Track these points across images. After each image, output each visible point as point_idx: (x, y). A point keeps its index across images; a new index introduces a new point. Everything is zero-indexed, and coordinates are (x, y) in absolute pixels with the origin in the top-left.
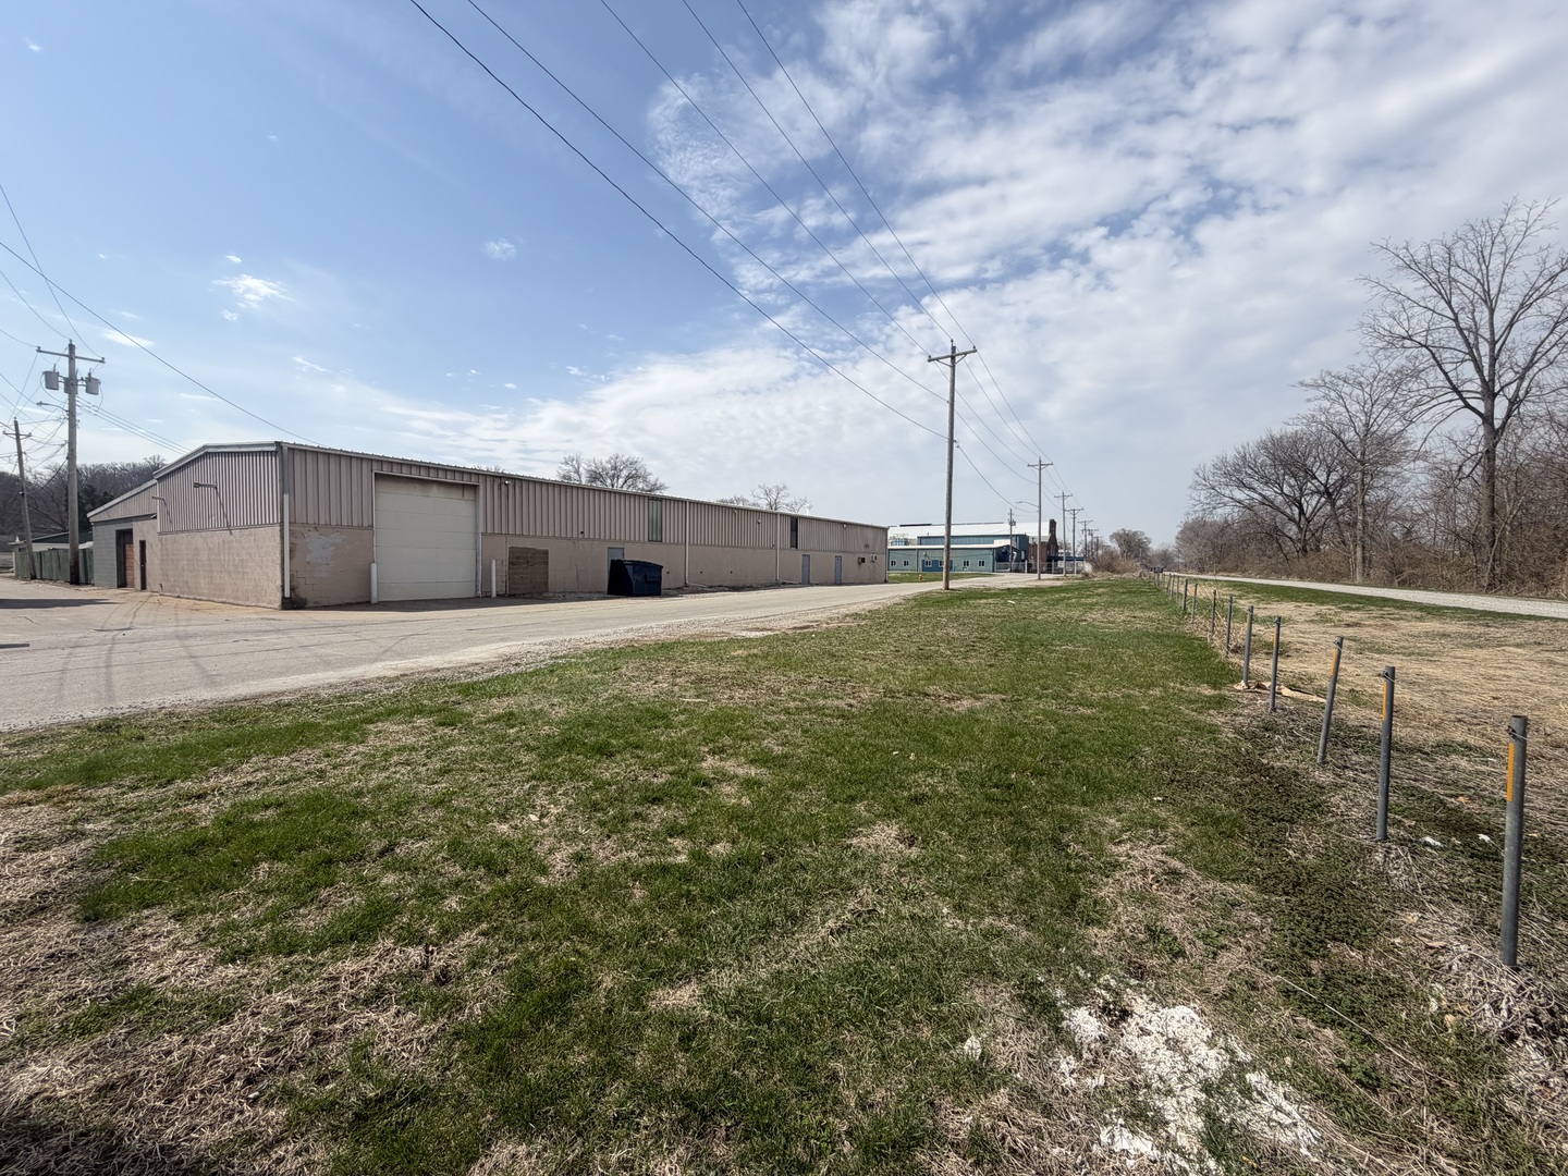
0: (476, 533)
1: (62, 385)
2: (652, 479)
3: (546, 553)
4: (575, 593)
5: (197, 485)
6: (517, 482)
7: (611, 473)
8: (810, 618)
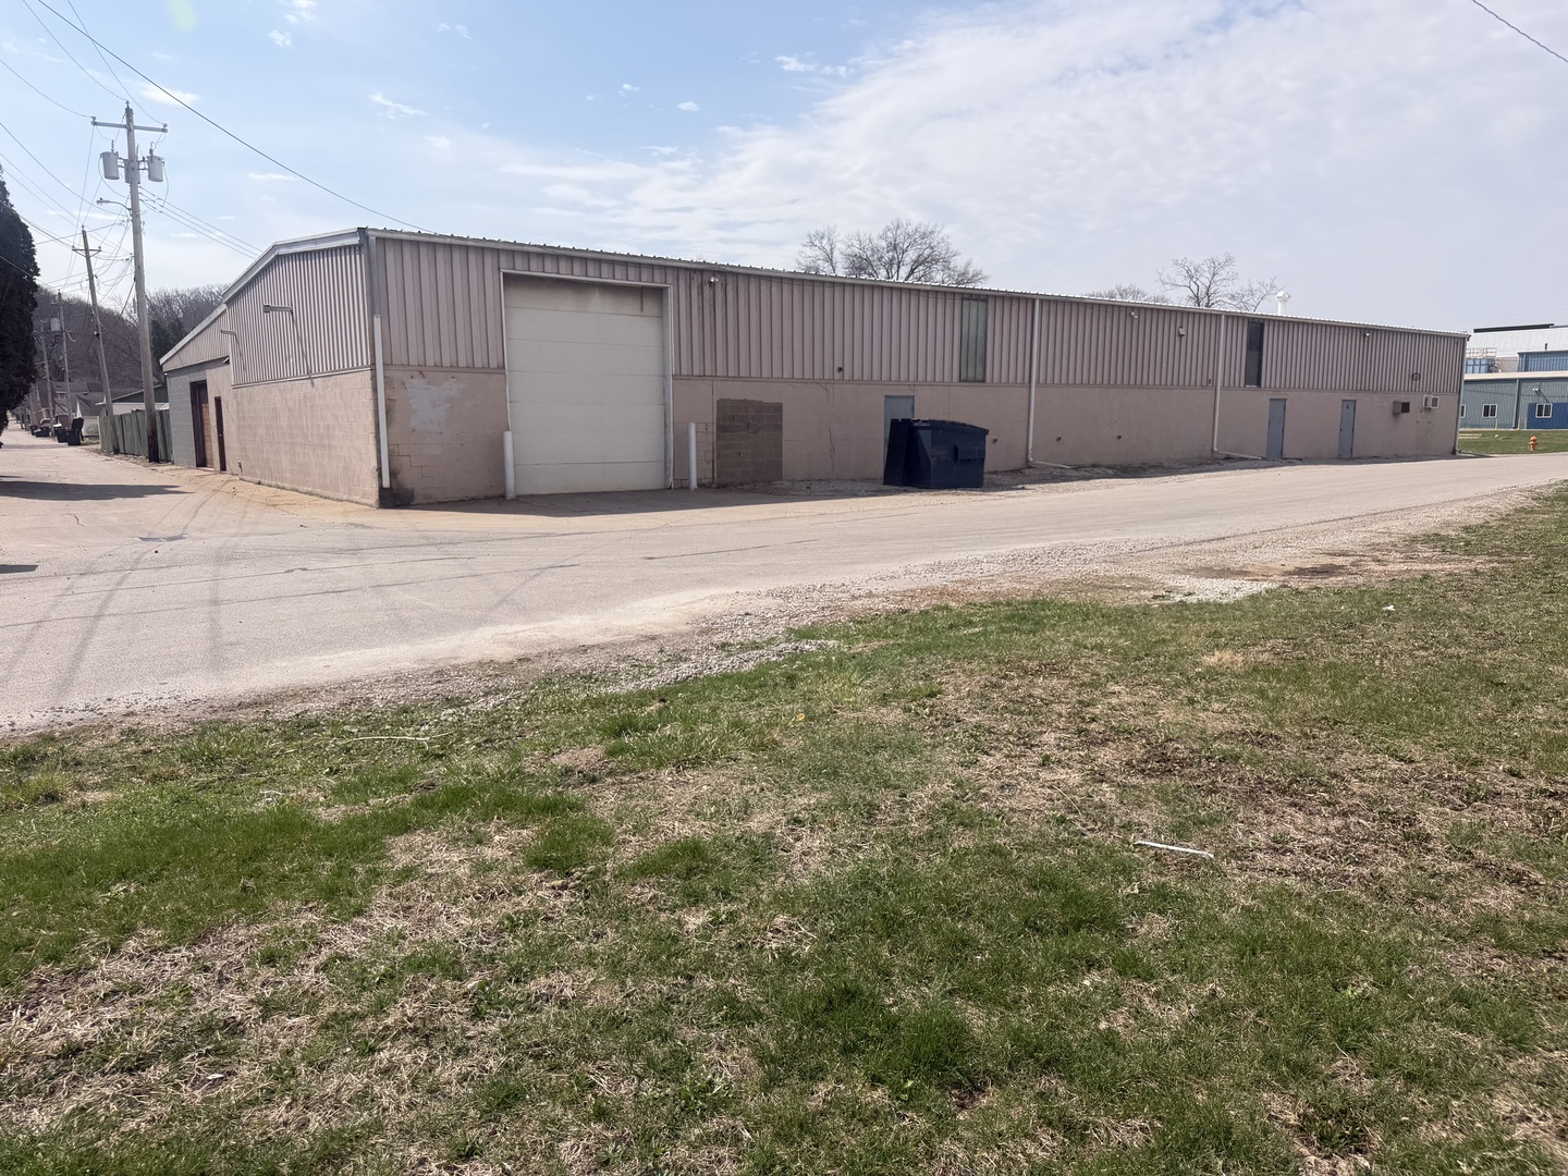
0: (664, 376)
1: (122, 171)
2: (958, 263)
3: (778, 408)
4: (828, 480)
5: (267, 309)
6: (730, 280)
7: (887, 257)
8: (1326, 543)
